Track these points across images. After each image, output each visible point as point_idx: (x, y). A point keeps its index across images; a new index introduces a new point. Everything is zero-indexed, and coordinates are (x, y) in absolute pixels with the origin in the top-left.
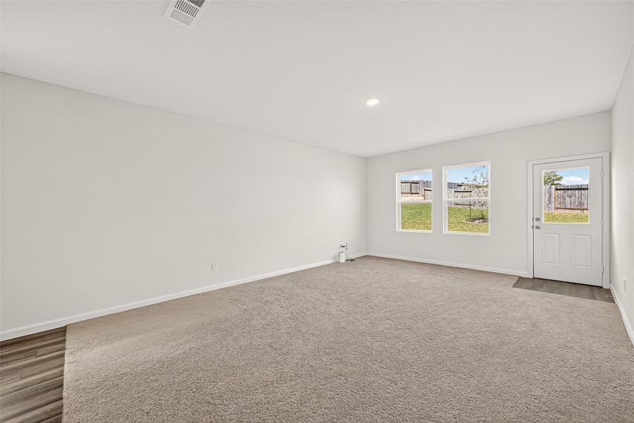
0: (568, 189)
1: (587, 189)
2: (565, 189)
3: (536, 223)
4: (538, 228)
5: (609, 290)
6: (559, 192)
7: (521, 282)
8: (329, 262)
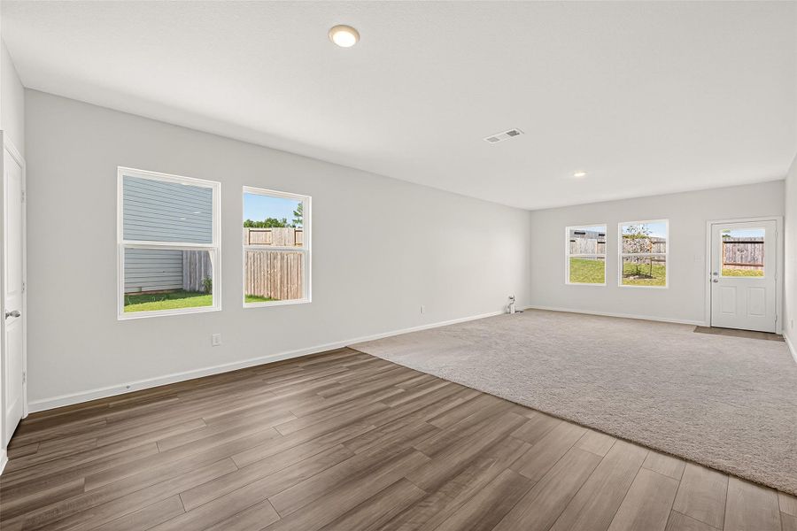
0: (739, 242)
1: (762, 243)
2: (735, 242)
3: (714, 277)
4: (715, 281)
5: (782, 336)
6: (728, 245)
7: (699, 329)
8: (500, 312)
